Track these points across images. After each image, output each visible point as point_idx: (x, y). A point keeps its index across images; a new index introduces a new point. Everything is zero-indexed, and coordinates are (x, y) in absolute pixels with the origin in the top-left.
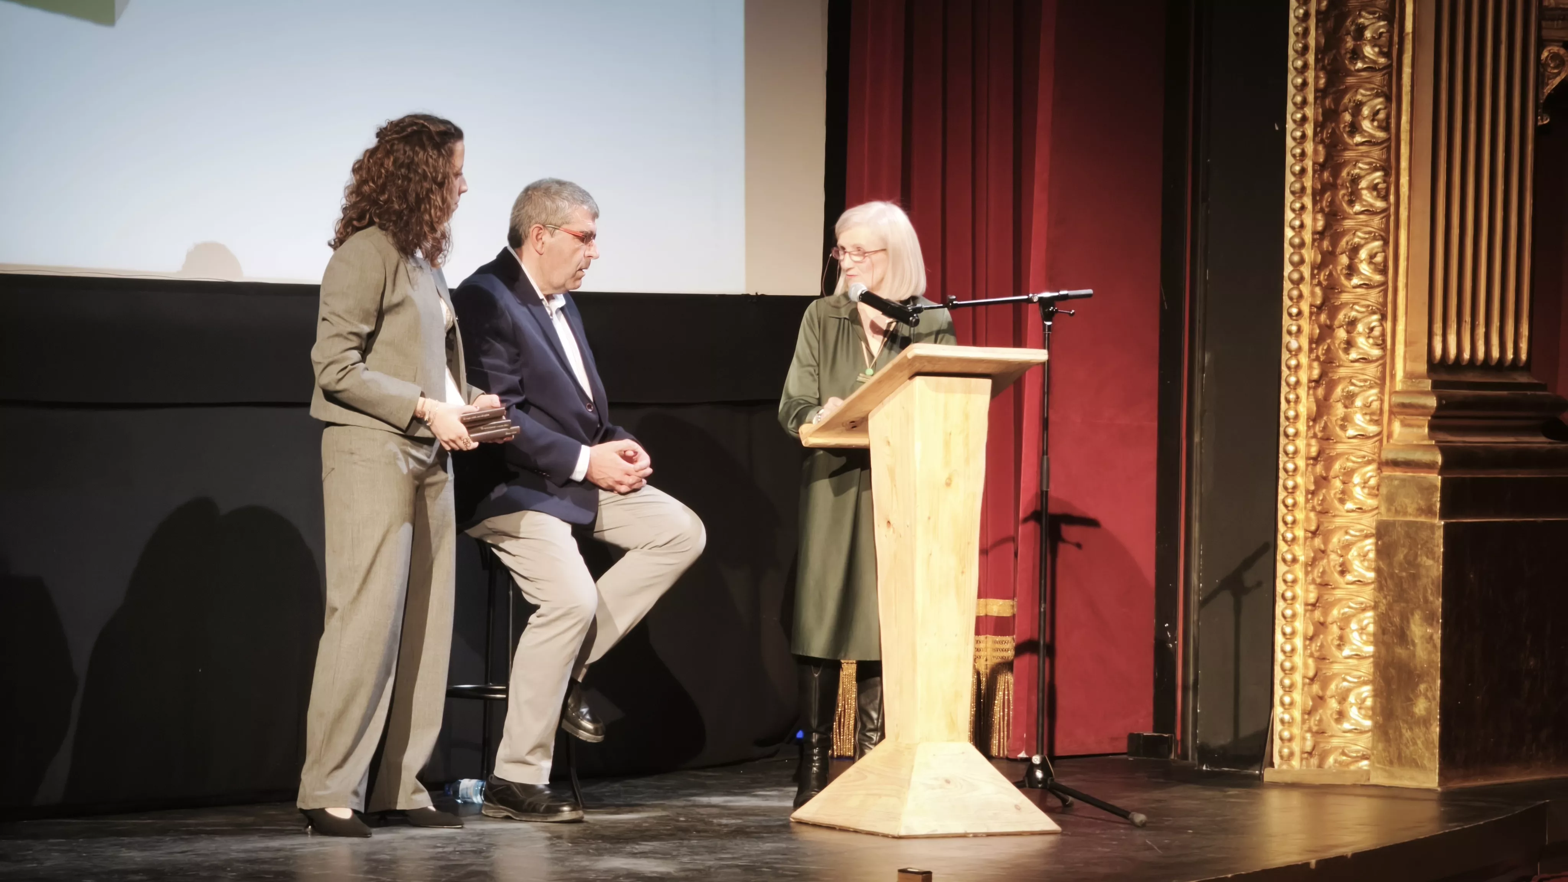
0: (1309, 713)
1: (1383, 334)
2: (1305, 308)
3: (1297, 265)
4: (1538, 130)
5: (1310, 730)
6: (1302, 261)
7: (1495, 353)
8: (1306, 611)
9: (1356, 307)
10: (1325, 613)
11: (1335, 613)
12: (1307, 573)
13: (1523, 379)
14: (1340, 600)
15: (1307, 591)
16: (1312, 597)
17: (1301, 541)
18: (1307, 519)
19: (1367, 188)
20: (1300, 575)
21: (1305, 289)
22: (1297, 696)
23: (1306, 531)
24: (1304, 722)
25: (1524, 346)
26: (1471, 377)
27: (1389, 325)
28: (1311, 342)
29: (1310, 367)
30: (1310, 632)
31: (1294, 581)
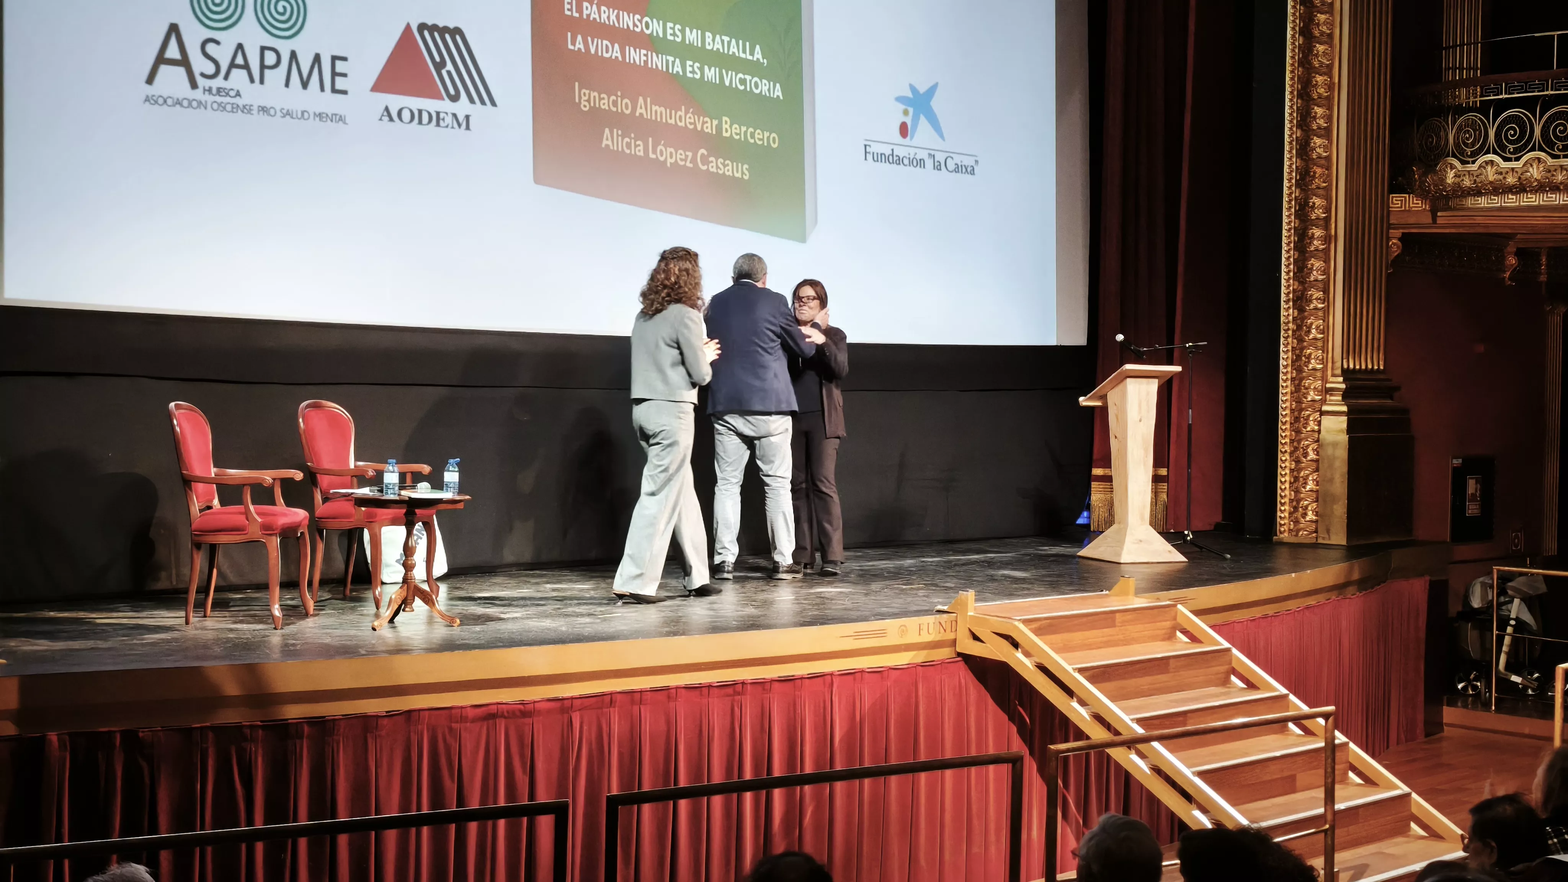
0: (1290, 513)
1: (1323, 359)
2: (1290, 347)
3: (1286, 331)
4: (1389, 276)
5: (1292, 521)
6: (1288, 329)
7: (1370, 366)
8: (1290, 473)
9: (1311, 348)
10: (1299, 473)
11: (1302, 474)
12: (1290, 457)
13: (1382, 377)
14: (1304, 468)
15: (1291, 464)
16: (1293, 467)
17: (1288, 444)
18: (1291, 435)
19: (1315, 299)
20: (1288, 458)
21: (1290, 340)
22: (1287, 507)
23: (1290, 440)
24: (1289, 517)
25: (1381, 363)
26: (1359, 376)
27: (1325, 355)
28: (1292, 362)
29: (1292, 373)
30: (1292, 480)
31: (1286, 460)
